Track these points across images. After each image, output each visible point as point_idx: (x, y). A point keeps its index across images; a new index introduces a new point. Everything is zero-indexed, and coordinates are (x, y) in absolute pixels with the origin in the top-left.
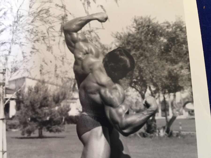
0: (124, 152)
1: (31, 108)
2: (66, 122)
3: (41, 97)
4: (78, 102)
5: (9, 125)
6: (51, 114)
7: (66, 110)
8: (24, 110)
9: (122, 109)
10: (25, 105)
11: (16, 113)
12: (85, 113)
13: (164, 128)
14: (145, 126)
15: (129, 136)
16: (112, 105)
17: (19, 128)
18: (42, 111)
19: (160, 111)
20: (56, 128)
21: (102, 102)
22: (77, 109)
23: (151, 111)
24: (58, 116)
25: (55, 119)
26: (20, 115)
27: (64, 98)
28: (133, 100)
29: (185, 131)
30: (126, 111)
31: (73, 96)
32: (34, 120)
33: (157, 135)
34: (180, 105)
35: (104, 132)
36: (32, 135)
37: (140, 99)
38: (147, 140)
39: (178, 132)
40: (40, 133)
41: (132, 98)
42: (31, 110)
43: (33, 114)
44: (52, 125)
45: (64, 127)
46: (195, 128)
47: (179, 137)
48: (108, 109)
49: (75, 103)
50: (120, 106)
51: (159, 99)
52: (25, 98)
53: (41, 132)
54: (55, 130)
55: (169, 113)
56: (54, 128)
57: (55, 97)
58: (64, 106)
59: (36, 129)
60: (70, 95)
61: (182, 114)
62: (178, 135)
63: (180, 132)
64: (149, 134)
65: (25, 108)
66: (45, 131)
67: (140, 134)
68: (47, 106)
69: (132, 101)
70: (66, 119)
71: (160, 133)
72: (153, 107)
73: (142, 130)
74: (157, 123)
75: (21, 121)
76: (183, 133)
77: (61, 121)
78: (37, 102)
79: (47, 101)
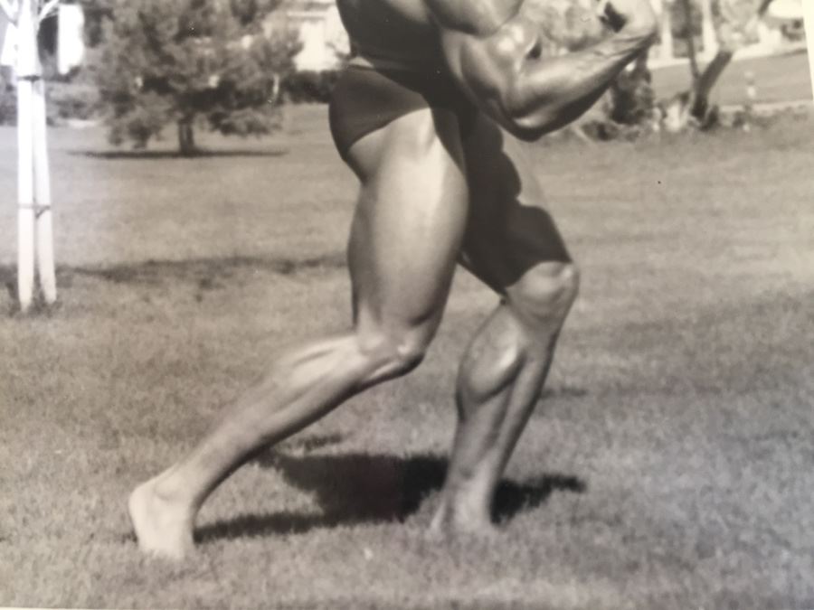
0: (524, 199)
1: (144, 38)
2: (286, 97)
4: (333, 15)
5: (59, 103)
6: (224, 64)
7: (285, 48)
8: (116, 45)
9: (513, 41)
10: (120, 27)
11: (87, 56)
12: (361, 61)
13: (684, 98)
14: (608, 97)
15: (542, 140)
16: (469, 26)
17: (100, 115)
18: (188, 50)
19: (667, 37)
20: (248, 118)
21: (430, 17)
22: (330, 45)
23: (631, 40)
24: (252, 73)
25: (242, 86)
26: (101, 66)
27: (275, 4)
28: (555, 4)
29: (769, 101)
30: (529, 48)
32: (156, 85)
33: (656, 127)
34: (747, 6)
36: (153, 145)
38: (614, 151)
39: (740, 108)
40: (185, 137)
42: (145, 49)
43: (153, 64)
44: (229, 107)
45: (280, 115)
47: (746, 127)
48: (454, 44)
49: (320, 25)
50: (505, 27)
53: (190, 134)
54: (244, 128)
55: (701, 41)
56: (239, 117)
58: (275, 33)
59: (167, 122)
61: (757, 41)
62: (739, 121)
63: (748, 108)
64: (621, 127)
65: (121, 37)
66: (202, 128)
67: (586, 128)
68: (209, 32)
69: (551, 9)
70: (285, 85)
71: (667, 121)
72: (639, 24)
73: (595, 113)
74: (656, 84)
75: (105, 88)
76: (759, 109)
77: (264, 92)
78: (165, 17)
79: (206, 14)
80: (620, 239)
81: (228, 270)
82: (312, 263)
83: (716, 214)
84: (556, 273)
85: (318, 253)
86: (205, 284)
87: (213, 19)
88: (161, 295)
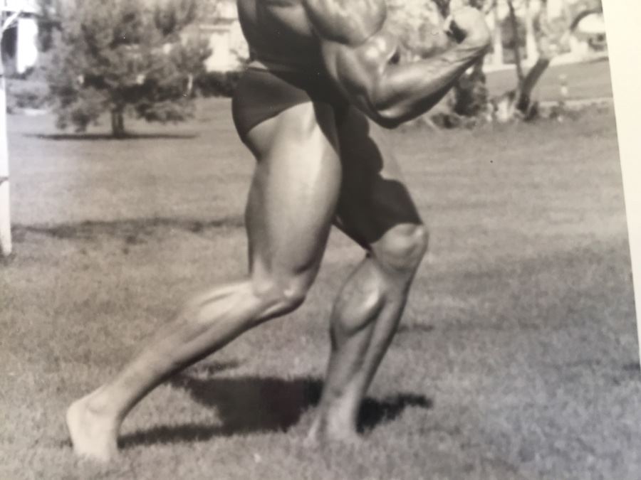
0: (385, 174)
1: (85, 45)
2: (198, 92)
3: (116, 12)
4: (236, 29)
5: (17, 96)
6: (149, 66)
7: (198, 54)
8: (63, 50)
9: (378, 49)
10: (67, 37)
11: (40, 59)
12: (258, 65)
13: (511, 95)
14: (452, 94)
15: (399, 128)
16: (344, 38)
17: (49, 105)
18: (120, 55)
19: (498, 47)
20: (168, 109)
21: (312, 31)
22: (233, 51)
23: (470, 50)
24: (171, 73)
25: (163, 83)
26: (51, 67)
27: (190, 19)
28: (411, 21)
29: (578, 98)
30: (390, 56)
31: (219, 13)
32: (94, 82)
33: (489, 118)
34: (562, 24)
35: (321, 118)
37: (434, 17)
38: (457, 136)
39: (555, 104)
40: (117, 121)
41: (410, 15)
42: (87, 53)
43: (94, 65)
44: (152, 99)
45: (193, 106)
46: (609, 85)
47: (560, 119)
48: (331, 52)
49: (226, 35)
50: (371, 39)
51: (496, 13)
52: (67, 14)
53: (121, 120)
54: (164, 116)
55: (525, 50)
56: (160, 108)
57: (162, 15)
58: (190, 42)
59: (103, 111)
60: (210, 9)
61: (569, 51)
62: (555, 113)
63: (561, 103)
64: (462, 118)
65: (67, 44)
66: (131, 116)
67: (435, 119)
68: (137, 41)
69: (408, 25)
70: (197, 83)
71: (498, 113)
72: (476, 37)
73: (442, 107)
74: (489, 85)
75: (53, 84)
76: (570, 105)
77: (181, 89)
78: (103, 29)
79: (135, 27)
80: (461, 206)
81: (149, 229)
82: (217, 224)
83: (536, 186)
84: (410, 233)
85: (222, 216)
86: (131, 240)
87: (141, 30)
88: (95, 249)
